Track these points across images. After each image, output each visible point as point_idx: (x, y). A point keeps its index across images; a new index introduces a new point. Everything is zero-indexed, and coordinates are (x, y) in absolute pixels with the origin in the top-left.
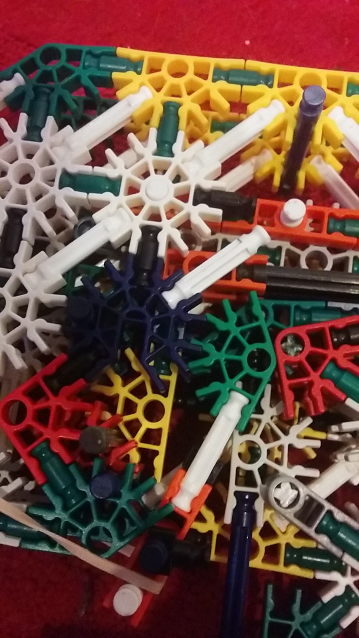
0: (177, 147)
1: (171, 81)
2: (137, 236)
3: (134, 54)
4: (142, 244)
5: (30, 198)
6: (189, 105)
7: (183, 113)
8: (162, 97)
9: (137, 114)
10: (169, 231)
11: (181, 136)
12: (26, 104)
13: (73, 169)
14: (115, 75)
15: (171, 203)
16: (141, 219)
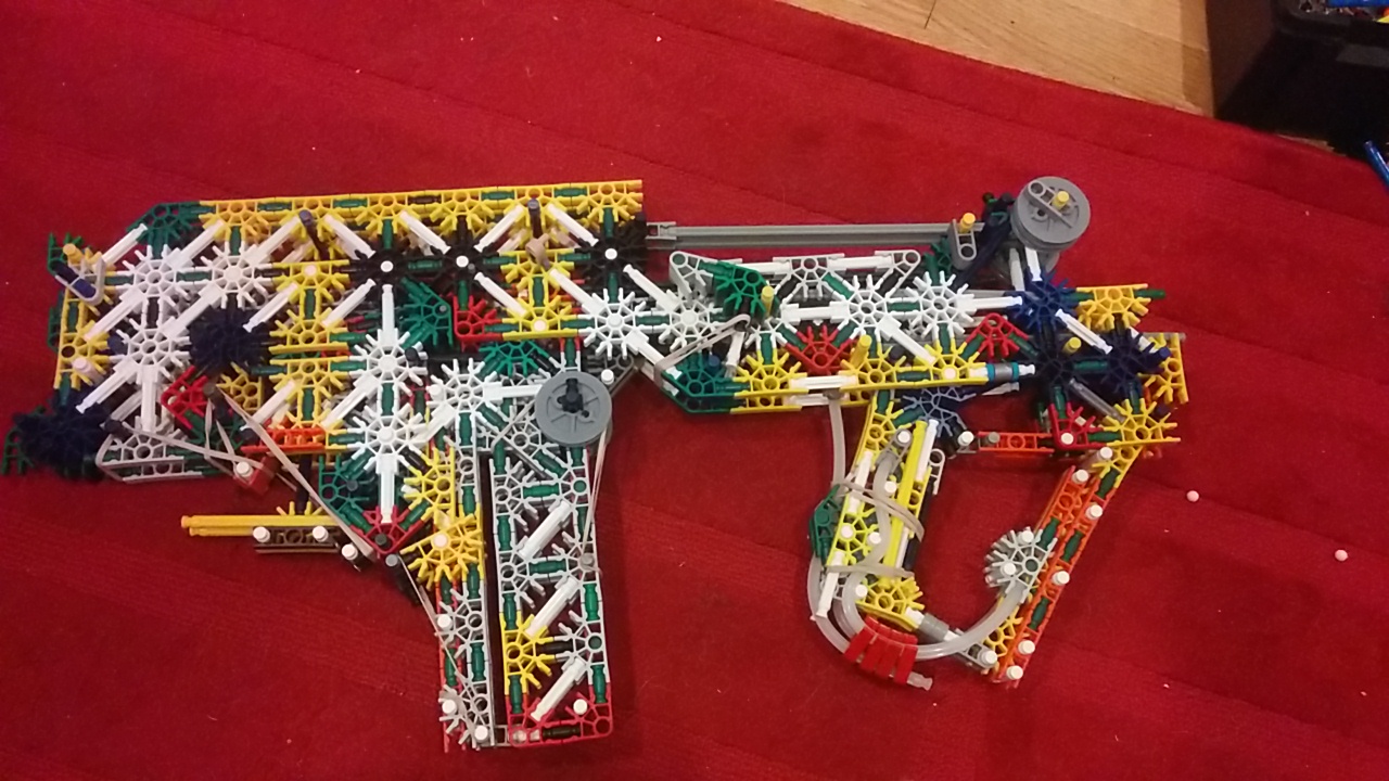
0: (241, 250)
1: (233, 215)
2: (225, 299)
3: (210, 203)
4: (228, 304)
5: (160, 290)
6: (245, 227)
7: (242, 231)
8: (230, 224)
9: (217, 235)
10: (242, 295)
11: (243, 243)
12: (150, 239)
13: (183, 271)
14: (200, 217)
15: (242, 280)
16: (226, 290)
